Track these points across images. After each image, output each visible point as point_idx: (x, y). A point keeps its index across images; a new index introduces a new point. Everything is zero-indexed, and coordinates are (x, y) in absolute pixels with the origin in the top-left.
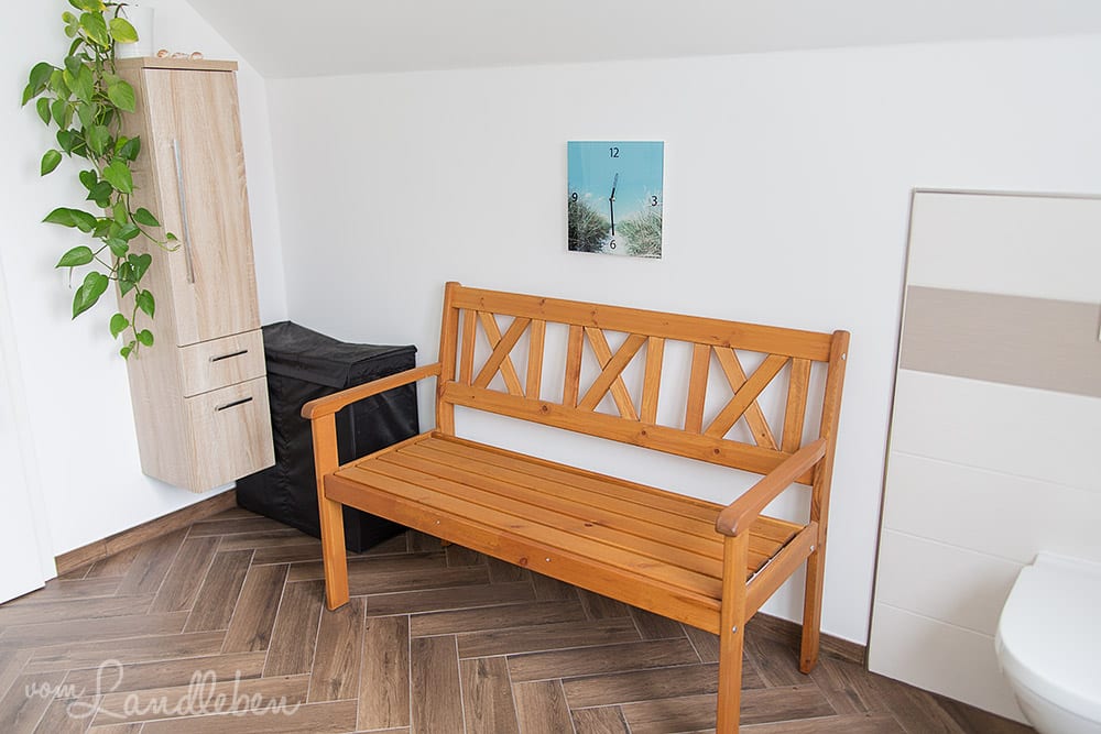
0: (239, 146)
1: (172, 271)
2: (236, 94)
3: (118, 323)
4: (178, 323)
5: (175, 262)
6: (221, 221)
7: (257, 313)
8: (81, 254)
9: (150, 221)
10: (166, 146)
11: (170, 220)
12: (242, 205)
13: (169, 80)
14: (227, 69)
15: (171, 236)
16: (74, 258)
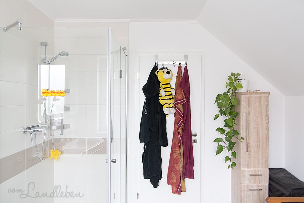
0: (267, 115)
1: (242, 148)
2: (269, 101)
3: (227, 159)
4: (241, 162)
5: (243, 145)
6: (259, 136)
7: (268, 164)
8: (219, 140)
9: (237, 134)
10: (245, 114)
11: (243, 134)
12: (266, 132)
13: (248, 97)
14: (267, 94)
15: (242, 138)
16: (218, 140)
